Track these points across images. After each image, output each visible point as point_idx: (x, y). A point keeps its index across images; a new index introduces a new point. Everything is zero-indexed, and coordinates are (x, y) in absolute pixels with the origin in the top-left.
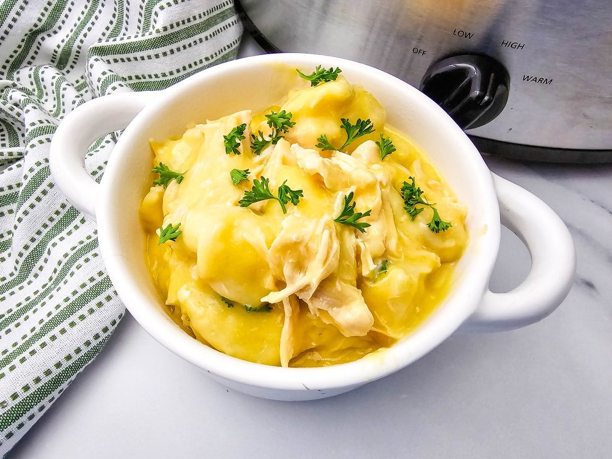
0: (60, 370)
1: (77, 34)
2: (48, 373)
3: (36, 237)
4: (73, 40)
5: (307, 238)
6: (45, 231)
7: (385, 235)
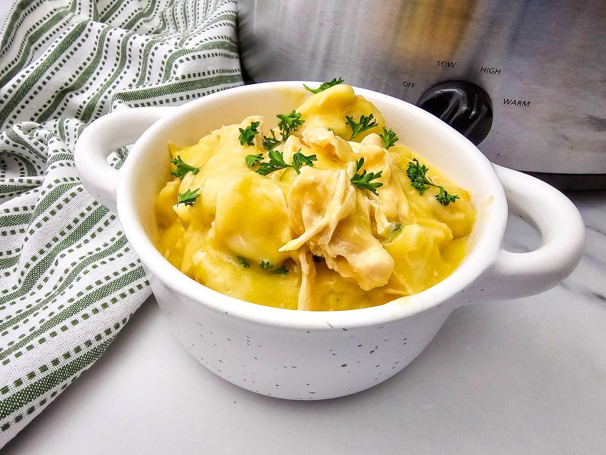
1: (102, 92)
3: (46, 249)
4: (99, 96)
5: (324, 181)
6: (55, 245)
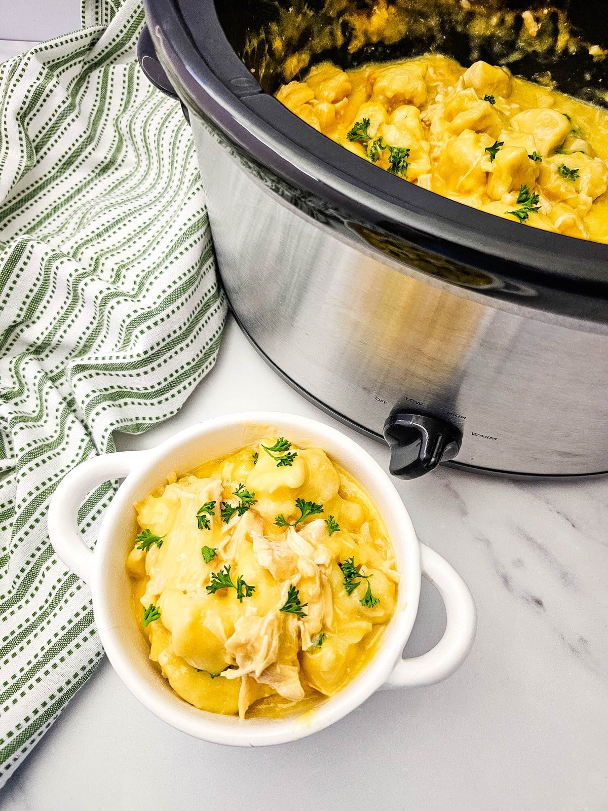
0: (62, 694)
1: (56, 328)
2: (52, 697)
3: (31, 559)
4: (52, 334)
5: (253, 639)
7: (323, 615)
